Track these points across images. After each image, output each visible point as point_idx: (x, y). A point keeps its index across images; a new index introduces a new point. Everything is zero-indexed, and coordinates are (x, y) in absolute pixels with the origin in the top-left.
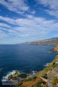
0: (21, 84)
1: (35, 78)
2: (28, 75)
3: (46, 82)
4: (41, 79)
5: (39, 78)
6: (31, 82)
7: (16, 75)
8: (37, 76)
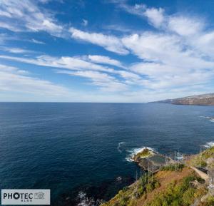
0: (154, 174)
1: (182, 166)
2: (169, 160)
3: (204, 180)
4: (194, 172)
5: (190, 168)
6: (173, 173)
7: (147, 156)
8: (185, 163)
